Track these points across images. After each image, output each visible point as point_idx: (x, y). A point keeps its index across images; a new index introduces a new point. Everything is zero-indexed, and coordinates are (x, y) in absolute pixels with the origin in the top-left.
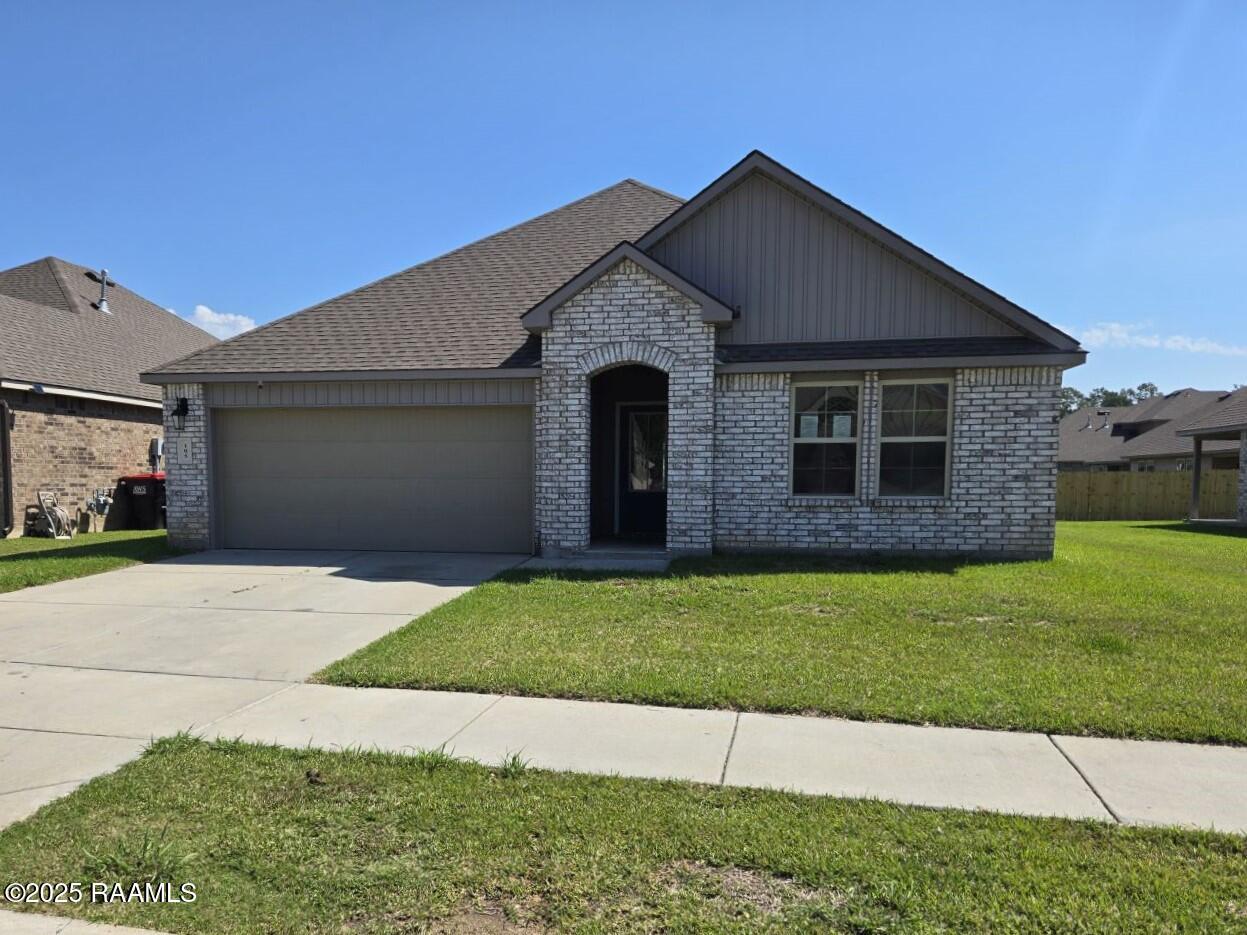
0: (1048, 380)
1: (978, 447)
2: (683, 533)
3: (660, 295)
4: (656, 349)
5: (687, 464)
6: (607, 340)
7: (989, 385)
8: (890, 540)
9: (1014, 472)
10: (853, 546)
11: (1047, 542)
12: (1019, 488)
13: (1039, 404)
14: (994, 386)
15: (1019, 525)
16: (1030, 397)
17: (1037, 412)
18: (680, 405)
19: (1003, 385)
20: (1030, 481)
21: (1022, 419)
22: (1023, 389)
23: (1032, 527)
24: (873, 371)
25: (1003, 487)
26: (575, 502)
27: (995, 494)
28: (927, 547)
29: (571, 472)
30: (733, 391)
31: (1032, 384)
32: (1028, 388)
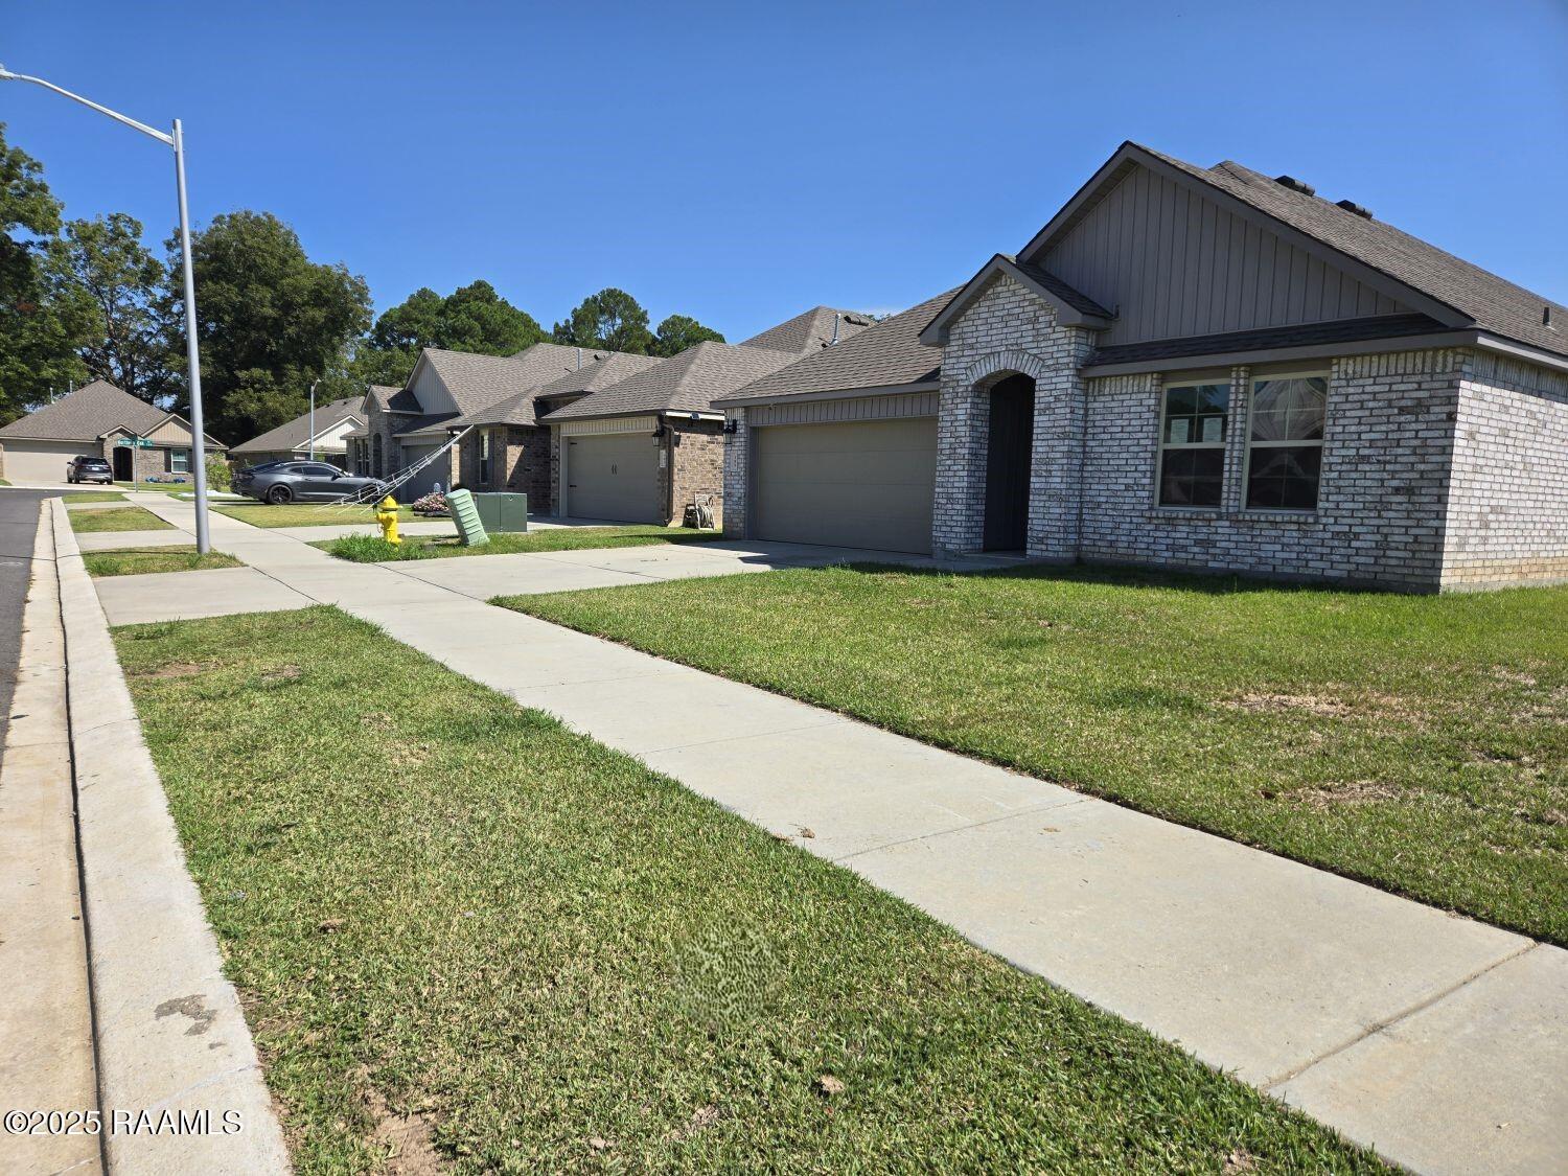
0: (1445, 366)
1: (1353, 452)
2: (1041, 541)
3: (1032, 302)
4: (1026, 357)
5: (1046, 471)
6: (989, 351)
7: (1370, 377)
8: (1250, 560)
9: (1395, 483)
10: (1211, 564)
11: (1431, 572)
12: (1400, 503)
13: (1431, 397)
14: (1375, 378)
15: (1397, 549)
16: (1419, 389)
17: (1428, 407)
18: (1043, 412)
19: (1387, 375)
20: (1414, 494)
21: (1408, 416)
22: (1411, 380)
23: (1414, 552)
24: (1239, 366)
25: (1381, 502)
26: (958, 507)
27: (1370, 510)
28: (1289, 570)
29: (957, 479)
30: (1104, 395)
31: (1423, 373)
32: (1418, 378)
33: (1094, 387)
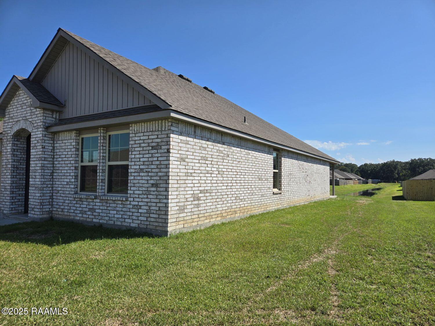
0: (165, 128)
1: (138, 167)
2: (32, 209)
4: (28, 122)
5: (35, 175)
6: (17, 120)
7: (142, 132)
8: (107, 218)
9: (152, 182)
10: (94, 220)
11: (164, 225)
12: (154, 191)
13: (162, 142)
14: (143, 133)
15: (154, 213)
16: (157, 138)
17: (161, 146)
19: (147, 132)
20: (158, 187)
21: (154, 150)
22: (155, 134)
23: (159, 215)
24: (100, 126)
25: (147, 191)
26: (8, 193)
27: (144, 194)
28: (119, 223)
29: (7, 179)
31: (158, 131)
32: (157, 133)
33: (56, 137)
